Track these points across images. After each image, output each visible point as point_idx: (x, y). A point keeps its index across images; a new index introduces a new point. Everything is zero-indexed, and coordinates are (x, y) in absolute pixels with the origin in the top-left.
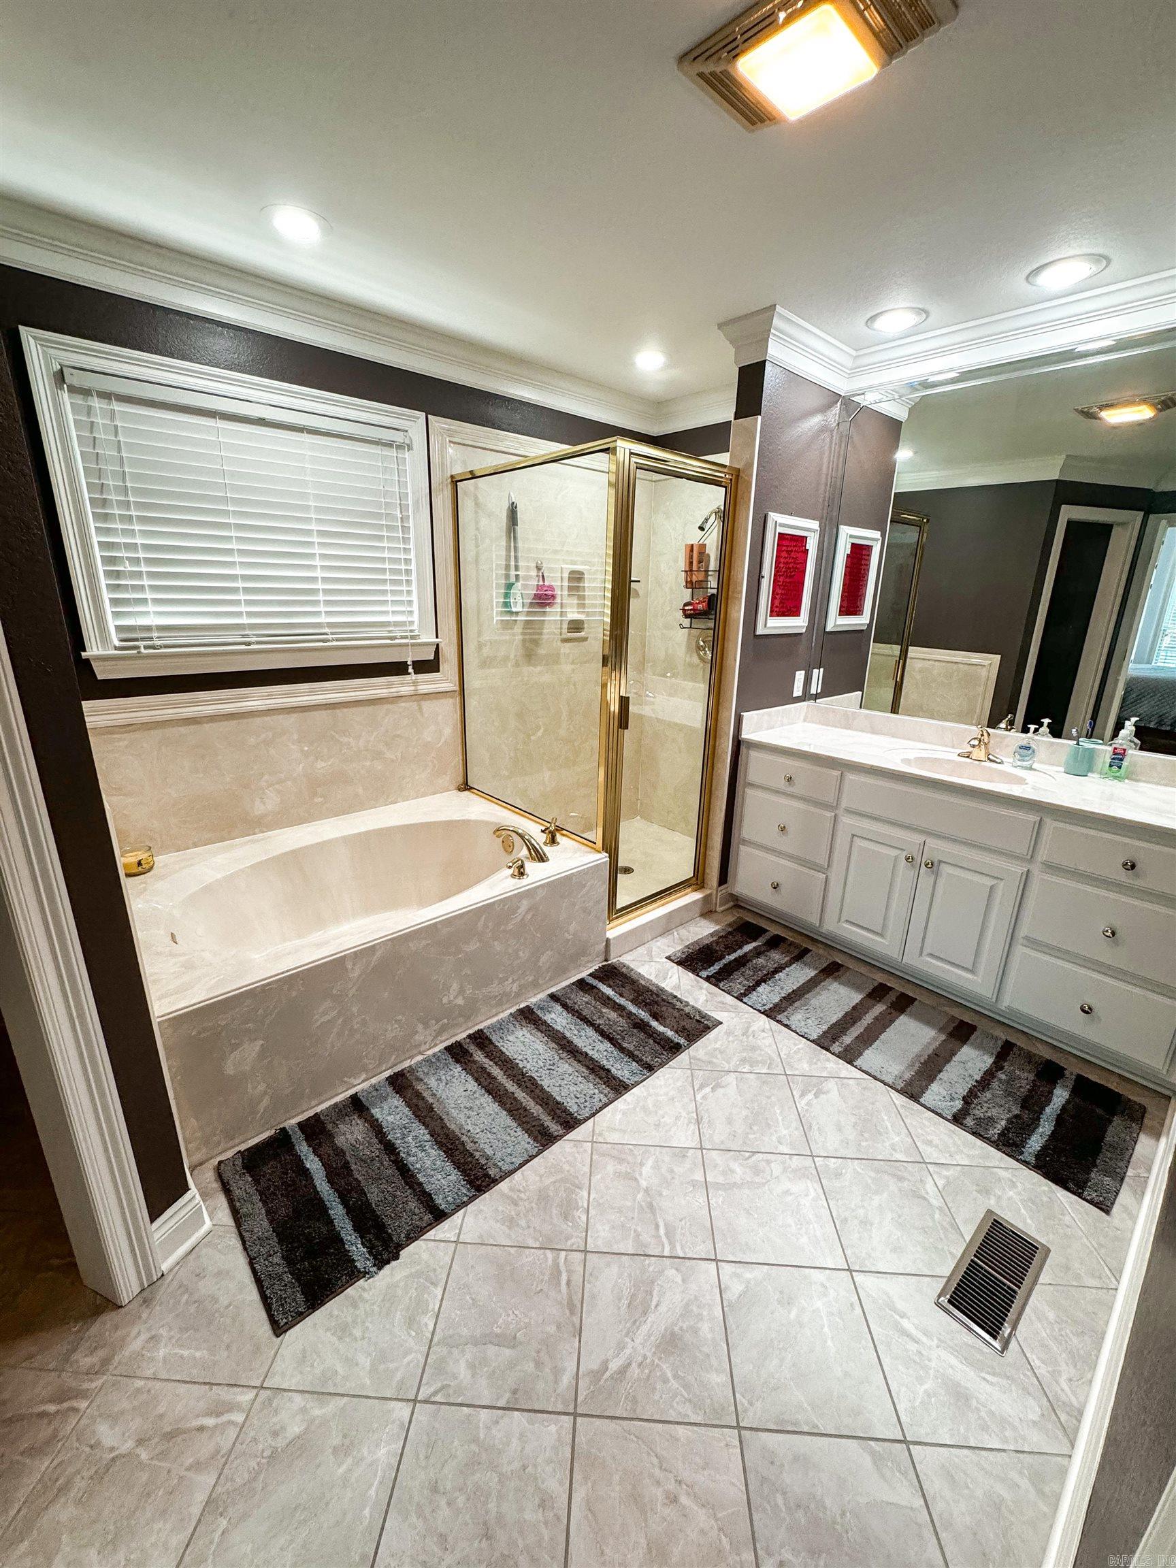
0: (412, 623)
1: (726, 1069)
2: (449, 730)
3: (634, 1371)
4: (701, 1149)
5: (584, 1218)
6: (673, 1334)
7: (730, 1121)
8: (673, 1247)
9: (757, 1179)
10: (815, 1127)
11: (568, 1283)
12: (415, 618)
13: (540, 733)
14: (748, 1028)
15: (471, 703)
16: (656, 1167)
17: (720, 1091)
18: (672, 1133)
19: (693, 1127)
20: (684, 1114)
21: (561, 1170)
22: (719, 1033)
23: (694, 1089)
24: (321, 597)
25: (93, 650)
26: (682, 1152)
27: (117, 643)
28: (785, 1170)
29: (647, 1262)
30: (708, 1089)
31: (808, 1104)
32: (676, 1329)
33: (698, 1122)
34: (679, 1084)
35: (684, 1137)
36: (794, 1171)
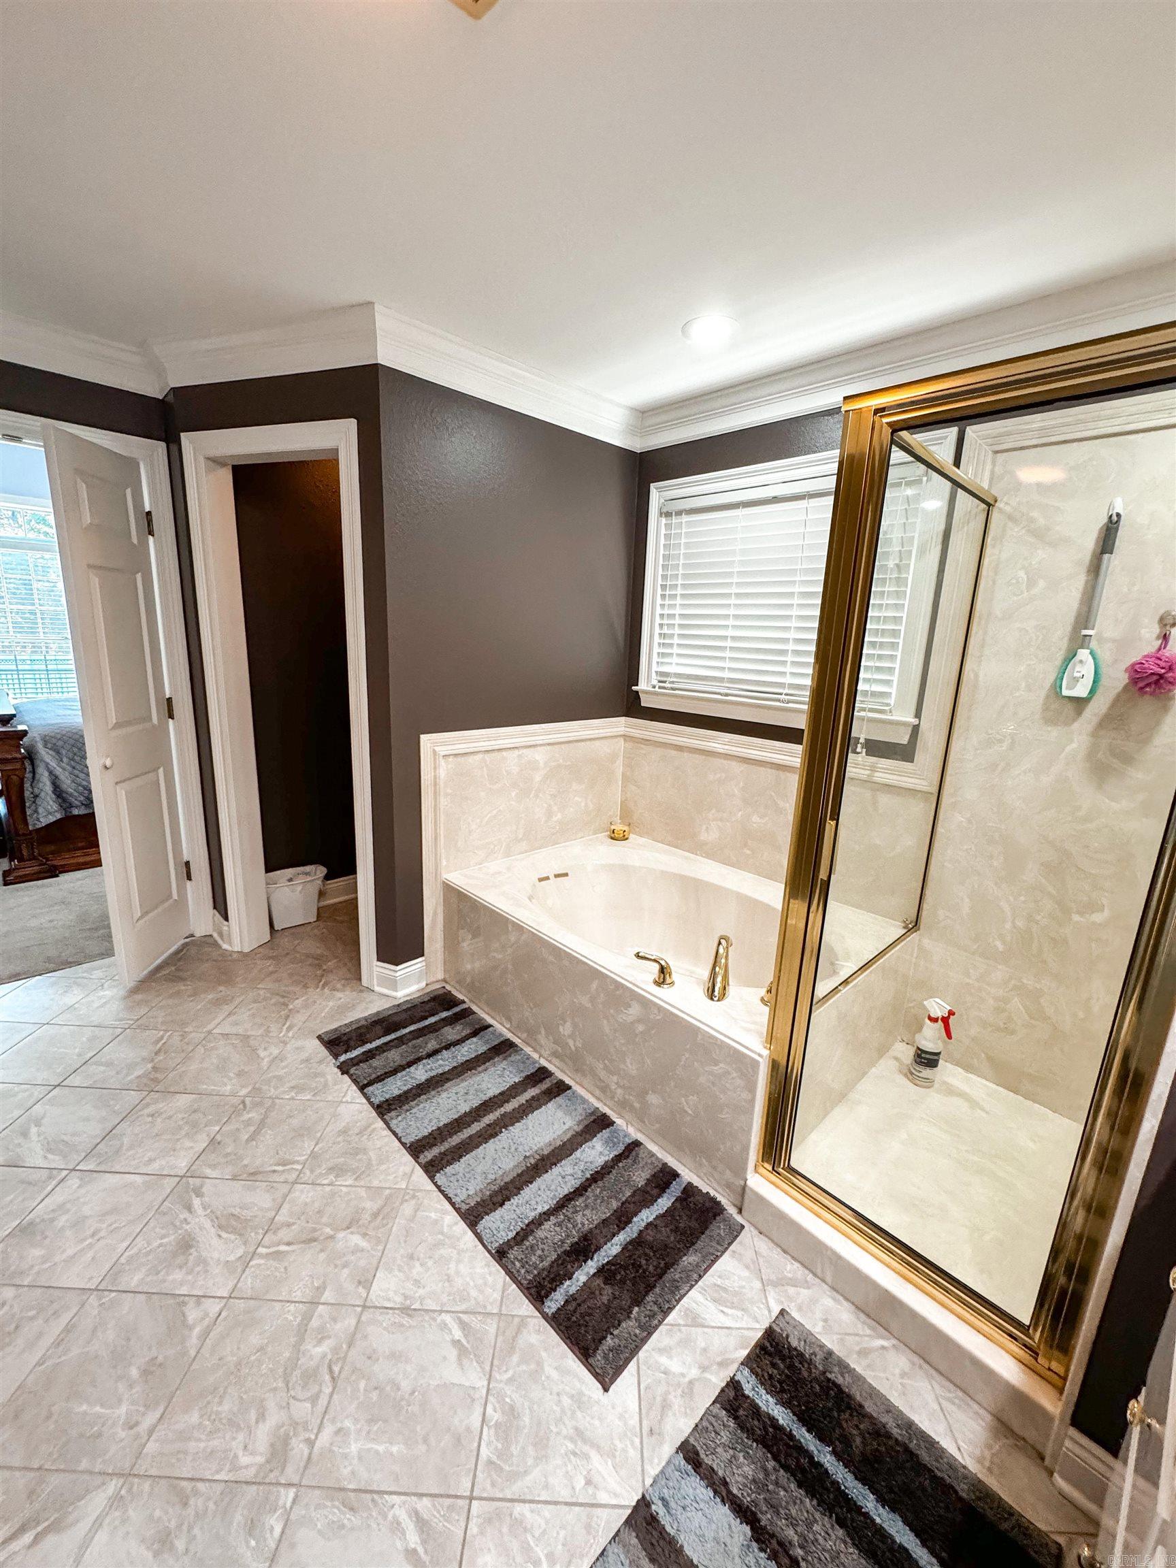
1: (496, 1375)
4: (364, 1307)
5: (325, 1182)
7: (395, 1356)
8: (261, 1256)
9: (298, 1373)
10: (348, 1518)
12: (893, 690)
14: (598, 1448)
16: (357, 1250)
17: (453, 1354)
18: (396, 1273)
19: (398, 1300)
20: (421, 1292)
21: (381, 1162)
22: (580, 1380)
23: (460, 1312)
24: (790, 658)
25: (642, 686)
26: (366, 1282)
27: (655, 682)
28: (295, 1424)
29: (261, 1231)
30: (458, 1334)
33: (406, 1310)
34: (474, 1293)
35: (386, 1287)
36: (286, 1441)
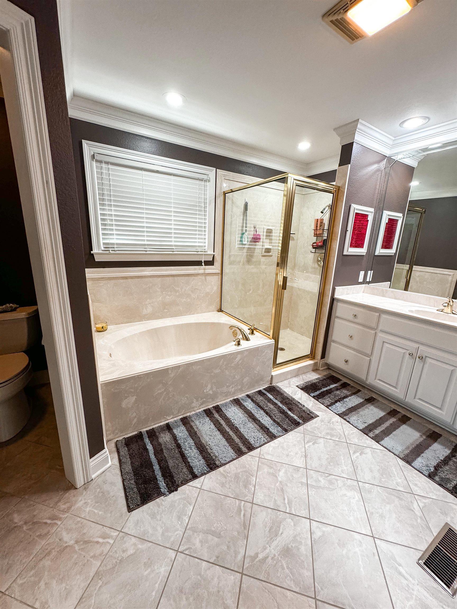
0: (205, 246)
1: (320, 436)
2: (216, 288)
3: (269, 560)
4: (306, 469)
5: (253, 489)
6: (288, 548)
7: (320, 459)
8: (290, 510)
9: (331, 487)
10: (359, 468)
11: (244, 515)
12: (206, 244)
13: (251, 292)
14: (331, 420)
15: (225, 278)
16: (286, 472)
17: (316, 445)
18: (294, 460)
19: (303, 459)
20: (299, 452)
21: (245, 467)
22: (318, 420)
23: (305, 443)
24: (173, 235)
25: (95, 251)
26: (297, 469)
27: (103, 249)
28: (344, 485)
29: (279, 513)
30: (311, 444)
31: (357, 457)
32: (290, 546)
33: (306, 456)
34: (298, 439)
35: (299, 462)
36: (349, 486)
